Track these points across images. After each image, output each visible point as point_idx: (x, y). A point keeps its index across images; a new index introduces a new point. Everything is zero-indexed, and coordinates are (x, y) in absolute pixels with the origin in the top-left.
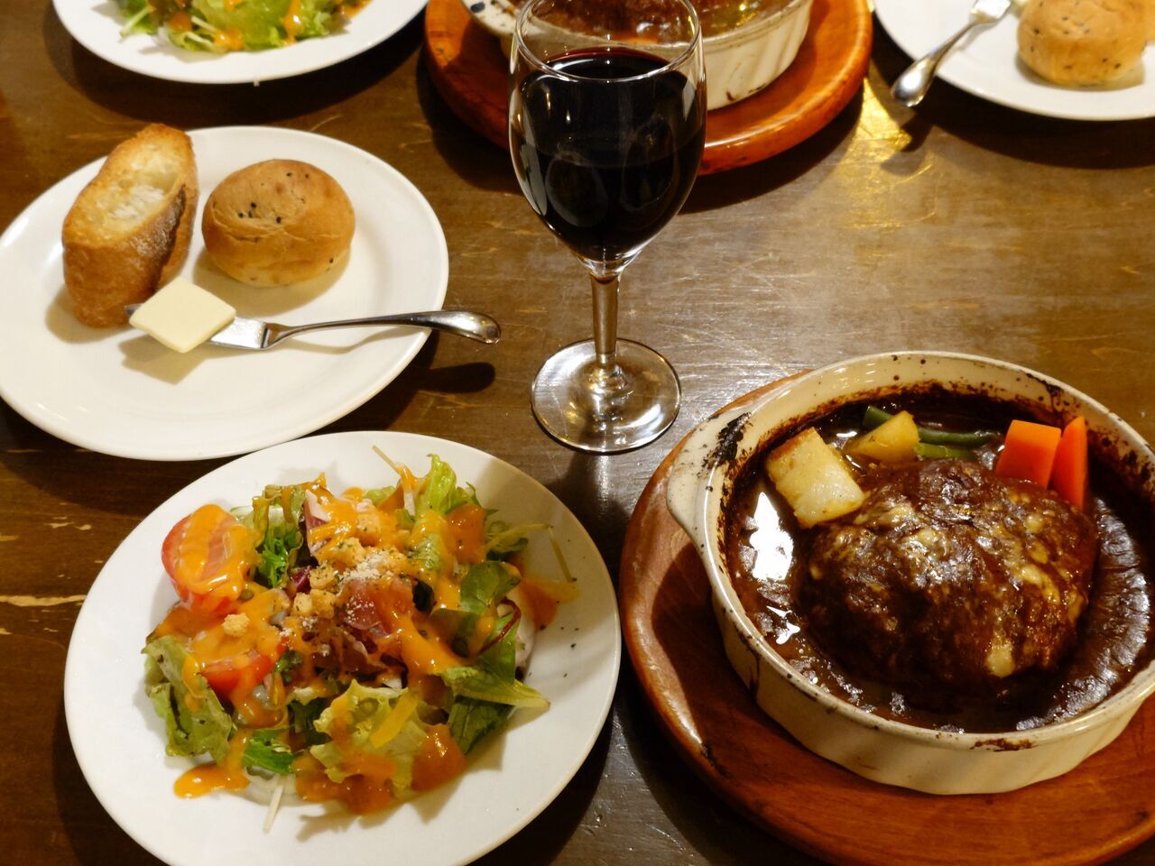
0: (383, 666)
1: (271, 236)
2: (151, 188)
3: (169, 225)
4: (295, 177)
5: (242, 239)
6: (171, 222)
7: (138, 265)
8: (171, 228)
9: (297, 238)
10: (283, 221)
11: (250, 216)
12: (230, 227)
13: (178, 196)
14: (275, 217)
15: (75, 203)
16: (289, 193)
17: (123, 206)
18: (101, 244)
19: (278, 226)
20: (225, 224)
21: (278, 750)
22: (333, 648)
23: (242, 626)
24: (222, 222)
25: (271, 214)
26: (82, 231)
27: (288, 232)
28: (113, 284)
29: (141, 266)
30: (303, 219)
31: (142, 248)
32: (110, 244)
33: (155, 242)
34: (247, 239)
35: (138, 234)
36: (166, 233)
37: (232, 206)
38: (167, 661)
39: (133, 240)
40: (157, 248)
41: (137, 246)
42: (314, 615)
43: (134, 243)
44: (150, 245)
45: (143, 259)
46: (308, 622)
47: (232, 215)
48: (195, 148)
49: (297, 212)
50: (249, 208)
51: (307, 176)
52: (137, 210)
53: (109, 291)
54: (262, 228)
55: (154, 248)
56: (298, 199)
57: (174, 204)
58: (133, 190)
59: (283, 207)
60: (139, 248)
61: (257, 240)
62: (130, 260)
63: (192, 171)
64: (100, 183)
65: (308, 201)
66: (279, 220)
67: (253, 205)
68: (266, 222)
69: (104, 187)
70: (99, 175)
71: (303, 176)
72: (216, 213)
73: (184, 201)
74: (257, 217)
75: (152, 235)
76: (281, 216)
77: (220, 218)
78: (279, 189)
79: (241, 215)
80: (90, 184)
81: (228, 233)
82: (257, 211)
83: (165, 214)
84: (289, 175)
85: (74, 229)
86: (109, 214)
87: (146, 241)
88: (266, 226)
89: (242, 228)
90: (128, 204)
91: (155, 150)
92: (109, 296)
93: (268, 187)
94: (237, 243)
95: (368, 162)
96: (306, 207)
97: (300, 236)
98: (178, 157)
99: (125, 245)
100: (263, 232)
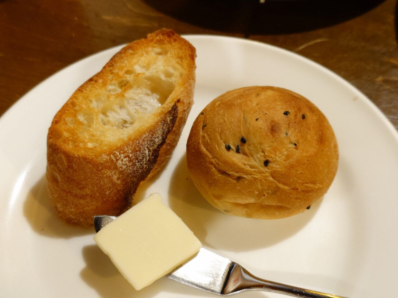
1: (255, 179)
2: (149, 92)
3: (154, 143)
4: (291, 116)
5: (223, 173)
6: (157, 140)
7: (115, 177)
8: (156, 146)
9: (281, 186)
10: (270, 165)
11: (238, 151)
12: (214, 157)
13: (170, 112)
14: (263, 159)
15: (71, 98)
16: (283, 135)
17: (116, 108)
18: (82, 153)
19: (264, 169)
20: (210, 152)
24: (207, 149)
25: (260, 155)
26: (68, 131)
27: (273, 177)
28: (87, 191)
29: (118, 179)
30: (292, 167)
31: (123, 162)
32: (90, 155)
33: (137, 159)
34: (229, 175)
35: (120, 149)
36: (149, 151)
37: (220, 134)
39: (114, 154)
40: (138, 164)
41: (117, 160)
43: (116, 157)
44: (130, 161)
45: (121, 172)
47: (219, 146)
48: (197, 61)
49: (288, 157)
50: (238, 142)
51: (304, 117)
52: (129, 114)
53: (83, 197)
54: (248, 168)
55: (134, 164)
56: (291, 143)
57: (164, 121)
58: (130, 94)
59: (275, 150)
60: (120, 162)
61: (239, 178)
62: (108, 173)
63: (190, 85)
64: (100, 81)
65: (301, 146)
66: (266, 163)
67: (243, 141)
68: (253, 163)
69: (105, 84)
70: (102, 71)
71: (300, 116)
72: (203, 137)
73: (174, 118)
74: (245, 154)
75: (134, 151)
76: (270, 159)
77: (206, 145)
78: (274, 129)
79: (228, 148)
80: (91, 80)
81: (212, 163)
82: (246, 148)
83: (152, 131)
84: (286, 113)
85: (61, 127)
86: (101, 116)
87: (128, 156)
88: (252, 167)
89: (226, 163)
90: (121, 107)
91: (160, 54)
92: (82, 201)
93: (262, 124)
94: (218, 176)
95: (356, 99)
96: (297, 154)
97: (284, 184)
98: (179, 67)
99: (105, 157)
100: (247, 173)
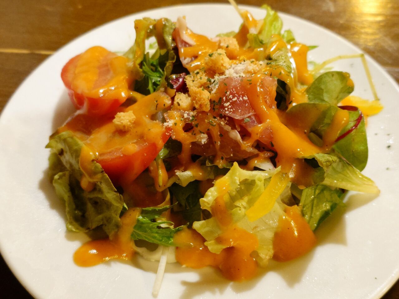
0: (256, 151)
21: (163, 226)
22: (210, 137)
23: (130, 121)
38: (66, 152)
42: (194, 109)
46: (188, 114)
